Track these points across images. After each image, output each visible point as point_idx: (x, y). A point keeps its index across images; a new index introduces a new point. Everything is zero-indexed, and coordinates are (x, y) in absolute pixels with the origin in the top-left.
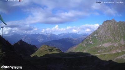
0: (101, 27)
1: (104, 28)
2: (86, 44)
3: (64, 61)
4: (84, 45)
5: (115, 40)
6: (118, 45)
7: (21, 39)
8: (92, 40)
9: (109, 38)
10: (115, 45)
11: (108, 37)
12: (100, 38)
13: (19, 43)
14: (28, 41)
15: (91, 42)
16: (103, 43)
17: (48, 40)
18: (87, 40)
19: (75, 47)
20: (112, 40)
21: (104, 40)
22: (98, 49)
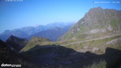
0: (87, 14)
1: (91, 15)
2: (73, 32)
3: (55, 50)
4: (73, 33)
5: (102, 26)
6: (105, 31)
7: (12, 34)
8: (79, 28)
9: (96, 25)
10: (103, 31)
11: (96, 23)
12: (87, 25)
13: (10, 39)
14: (19, 35)
15: (79, 29)
16: (91, 29)
17: (37, 32)
18: (75, 28)
19: (63, 36)
20: (100, 26)
21: (91, 27)
22: (86, 35)
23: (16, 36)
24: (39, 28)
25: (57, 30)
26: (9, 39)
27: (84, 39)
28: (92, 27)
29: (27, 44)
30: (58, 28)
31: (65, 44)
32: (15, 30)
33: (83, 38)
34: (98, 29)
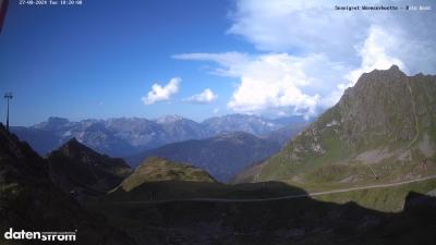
0: (352, 95)
1: (363, 98)
2: (298, 154)
4: (294, 157)
5: (400, 139)
6: (410, 159)
9: (380, 134)
10: (402, 158)
12: (350, 132)
14: (98, 143)
15: (319, 147)
16: (361, 148)
18: (304, 140)
19: (261, 166)
20: (392, 140)
21: (362, 141)
22: (341, 171)
23: (87, 145)
24: (175, 129)
25: (241, 142)
26: (61, 148)
27: (334, 183)
28: (366, 143)
30: (245, 136)
32: (89, 124)
33: (329, 180)
34: (386, 150)
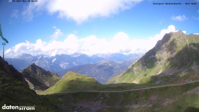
2: (136, 71)
3: (102, 98)
5: (183, 64)
8: (146, 65)
13: (30, 69)
19: (119, 76)
23: (40, 66)
29: (58, 83)
31: (121, 89)
34: (176, 68)
